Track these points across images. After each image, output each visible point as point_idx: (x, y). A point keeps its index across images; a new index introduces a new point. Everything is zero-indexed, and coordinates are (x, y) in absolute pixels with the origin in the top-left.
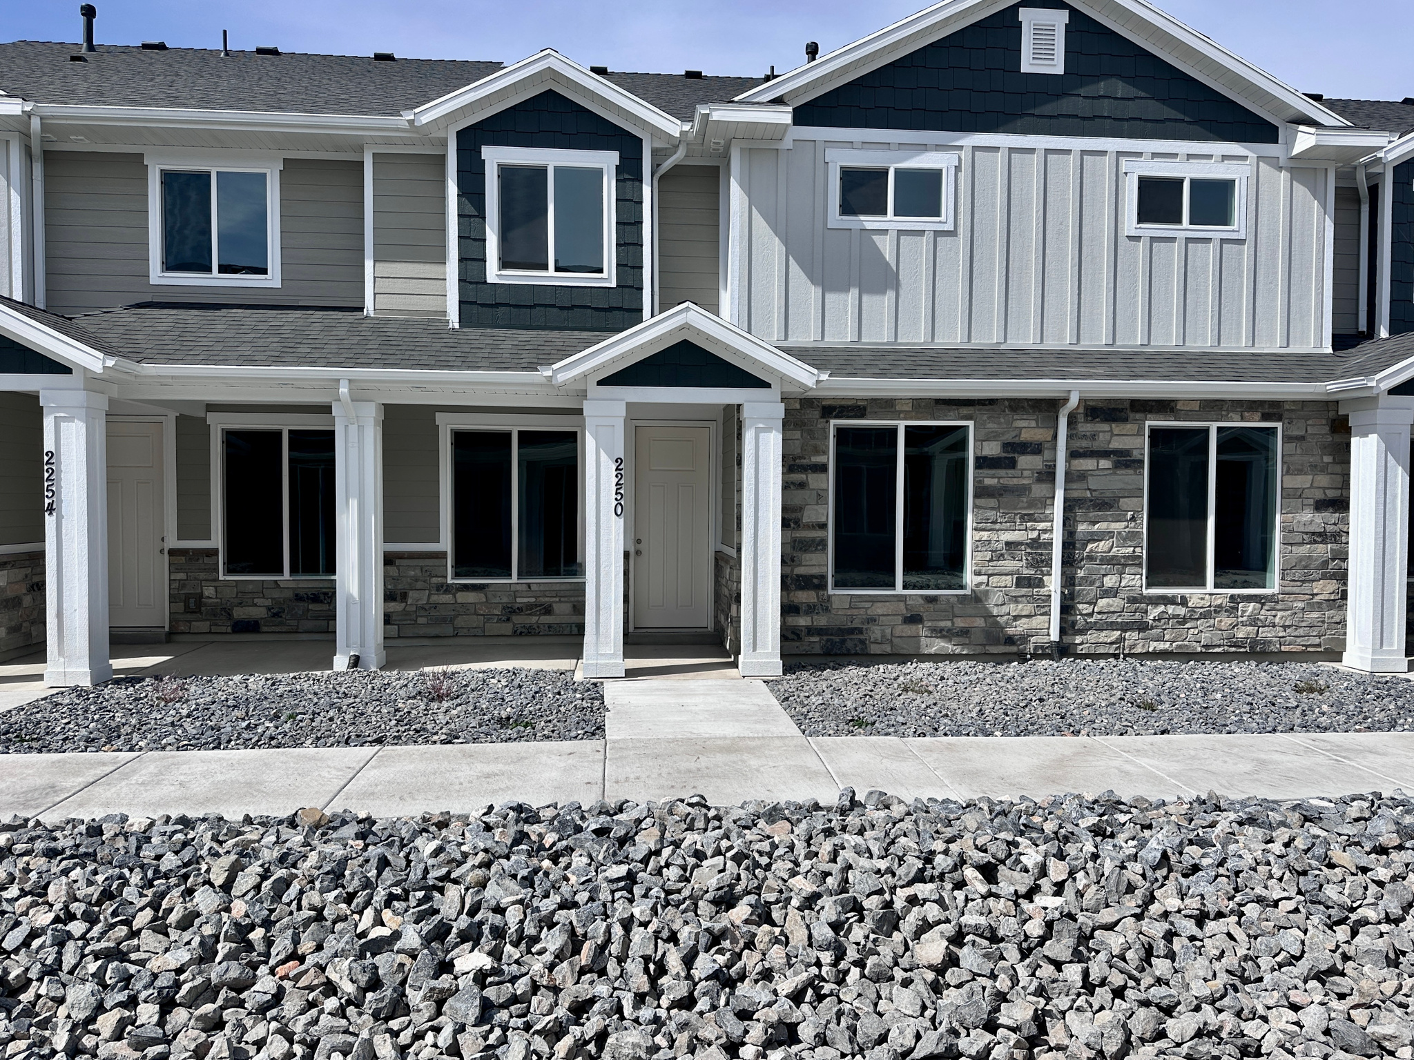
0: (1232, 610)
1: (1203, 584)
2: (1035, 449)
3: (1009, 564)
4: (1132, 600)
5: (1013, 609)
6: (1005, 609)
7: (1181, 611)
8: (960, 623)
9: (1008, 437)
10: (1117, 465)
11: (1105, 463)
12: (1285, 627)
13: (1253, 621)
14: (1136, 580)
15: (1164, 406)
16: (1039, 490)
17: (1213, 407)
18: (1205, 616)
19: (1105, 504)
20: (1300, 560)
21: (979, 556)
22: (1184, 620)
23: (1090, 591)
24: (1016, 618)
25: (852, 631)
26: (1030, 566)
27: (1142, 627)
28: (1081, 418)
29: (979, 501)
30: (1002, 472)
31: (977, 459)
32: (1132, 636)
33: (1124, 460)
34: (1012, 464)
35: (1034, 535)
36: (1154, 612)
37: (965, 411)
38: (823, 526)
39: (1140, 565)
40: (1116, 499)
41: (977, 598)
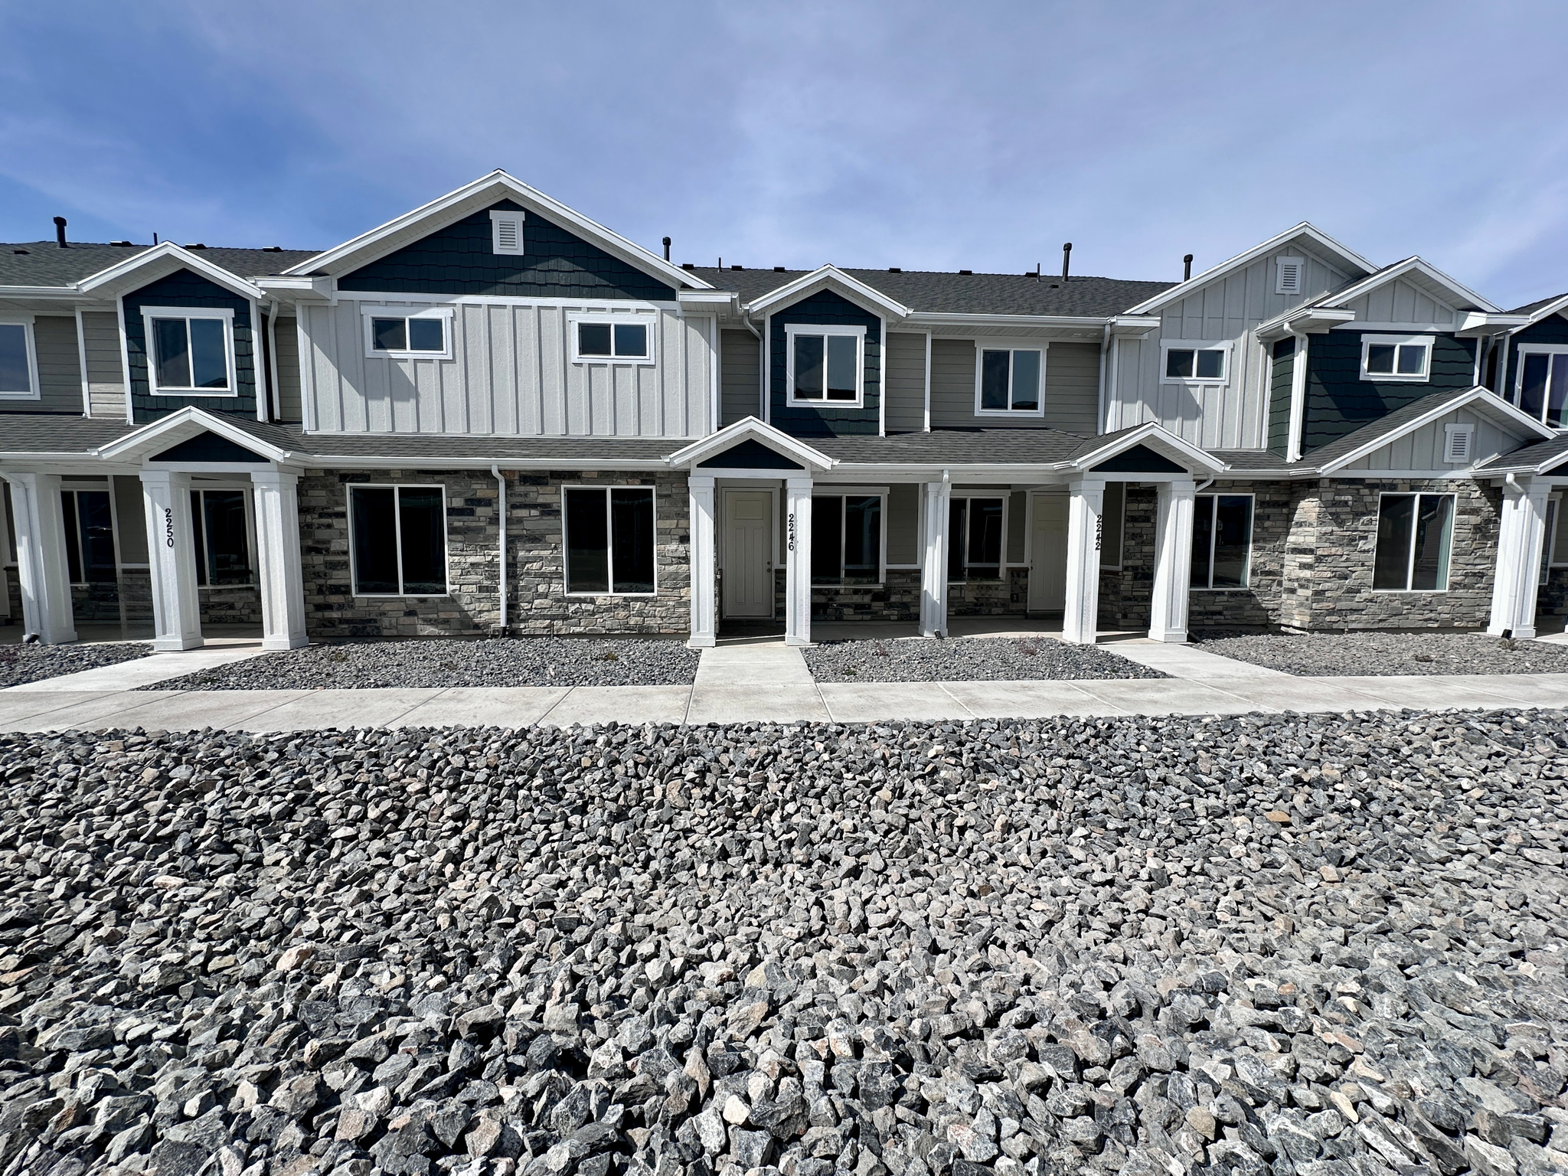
0: (626, 607)
1: (607, 590)
2: (488, 502)
3: (473, 578)
4: (558, 600)
5: (478, 606)
6: (472, 607)
7: (591, 607)
8: (442, 615)
9: (468, 495)
10: (543, 514)
11: (534, 512)
12: (662, 618)
13: (640, 614)
14: (560, 588)
15: (574, 475)
16: (490, 530)
17: (606, 475)
18: (606, 610)
19: (536, 539)
20: (671, 574)
21: (454, 572)
22: (593, 614)
23: (529, 595)
24: (480, 612)
25: (370, 621)
26: (487, 579)
27: (565, 618)
28: (517, 483)
29: (453, 537)
30: (465, 518)
31: (448, 509)
32: (558, 623)
33: (548, 510)
34: (472, 513)
35: (489, 558)
36: (572, 608)
37: (438, 478)
38: (346, 553)
39: (562, 578)
40: (543, 536)
41: (453, 600)
